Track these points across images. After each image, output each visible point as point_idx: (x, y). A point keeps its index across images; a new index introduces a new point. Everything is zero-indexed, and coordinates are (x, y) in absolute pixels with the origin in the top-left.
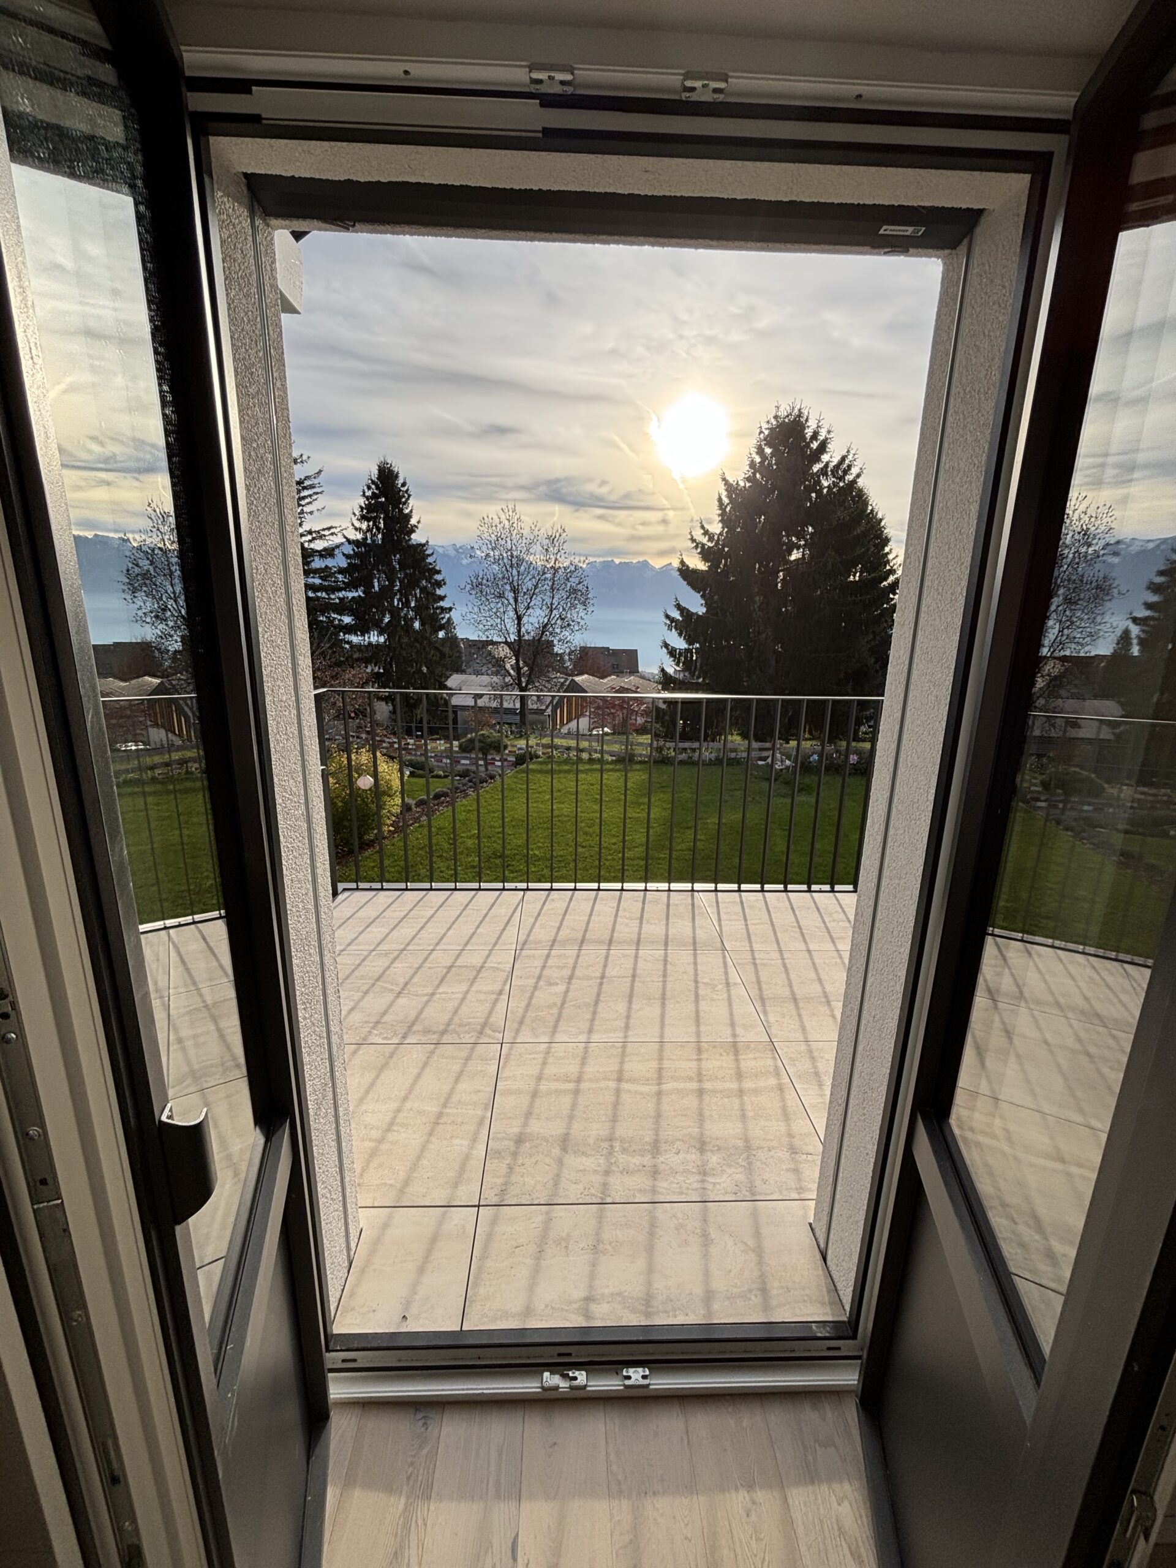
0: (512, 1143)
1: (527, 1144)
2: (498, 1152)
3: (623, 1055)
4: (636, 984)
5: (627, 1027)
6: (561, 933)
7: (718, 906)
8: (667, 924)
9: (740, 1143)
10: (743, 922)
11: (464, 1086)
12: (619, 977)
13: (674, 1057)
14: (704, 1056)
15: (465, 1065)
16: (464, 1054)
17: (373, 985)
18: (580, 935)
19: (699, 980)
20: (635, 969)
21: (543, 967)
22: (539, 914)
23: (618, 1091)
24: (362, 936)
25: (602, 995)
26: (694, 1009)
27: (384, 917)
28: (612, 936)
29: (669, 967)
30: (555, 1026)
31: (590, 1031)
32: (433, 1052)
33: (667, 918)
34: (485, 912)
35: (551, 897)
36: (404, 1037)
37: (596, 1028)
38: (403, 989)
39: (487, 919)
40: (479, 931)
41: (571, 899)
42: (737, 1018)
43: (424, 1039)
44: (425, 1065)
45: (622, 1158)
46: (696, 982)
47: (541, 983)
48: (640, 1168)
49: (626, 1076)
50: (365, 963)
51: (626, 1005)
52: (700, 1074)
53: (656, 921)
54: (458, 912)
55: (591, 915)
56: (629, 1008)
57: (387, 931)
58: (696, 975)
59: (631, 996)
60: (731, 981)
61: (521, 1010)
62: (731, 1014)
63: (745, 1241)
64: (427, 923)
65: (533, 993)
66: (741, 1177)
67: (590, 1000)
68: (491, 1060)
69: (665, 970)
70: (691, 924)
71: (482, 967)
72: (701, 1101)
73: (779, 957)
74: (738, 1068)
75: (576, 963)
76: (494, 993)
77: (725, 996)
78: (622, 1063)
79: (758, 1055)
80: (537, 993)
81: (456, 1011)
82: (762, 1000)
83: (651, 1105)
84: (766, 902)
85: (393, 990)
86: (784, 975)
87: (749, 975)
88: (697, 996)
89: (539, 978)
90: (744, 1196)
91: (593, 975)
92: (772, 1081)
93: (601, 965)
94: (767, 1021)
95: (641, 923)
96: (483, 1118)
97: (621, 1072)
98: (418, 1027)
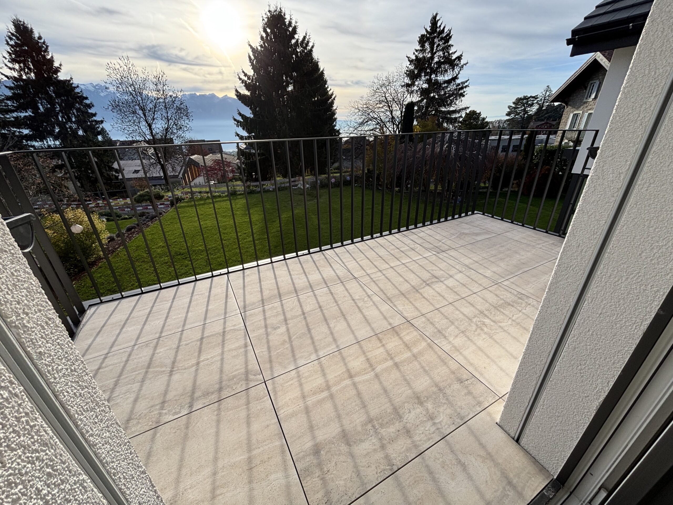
0: (312, 457)
1: (322, 452)
2: (306, 470)
3: (343, 359)
4: (325, 311)
5: (335, 340)
6: (264, 294)
7: (338, 256)
8: (320, 272)
9: (435, 389)
10: (355, 261)
11: (255, 426)
12: (312, 311)
13: (370, 349)
14: (384, 342)
15: (248, 409)
16: (243, 400)
17: (147, 372)
18: (276, 292)
19: (354, 298)
20: (318, 303)
21: (265, 319)
22: (244, 286)
23: (354, 384)
24: (120, 337)
25: (310, 325)
26: (362, 316)
27: (133, 318)
28: (295, 287)
29: (335, 296)
30: (294, 356)
31: (316, 351)
32: (219, 409)
33: (318, 269)
34: (207, 294)
35: (246, 274)
36: (191, 406)
37: (318, 347)
38: (173, 368)
39: (211, 298)
40: (210, 307)
41: (259, 272)
42: (385, 314)
43: (207, 402)
44: (218, 422)
45: (383, 432)
46: (353, 300)
47: (269, 330)
48: (397, 433)
49: (353, 372)
50: (132, 357)
51: (325, 326)
52: (389, 354)
53: (313, 272)
54: (188, 300)
55: (276, 278)
56: (329, 328)
57: (140, 327)
58: (351, 296)
59: (326, 320)
60: (369, 294)
61: (266, 353)
62: (381, 313)
63: (479, 454)
64: (168, 313)
65: (267, 338)
66: (449, 411)
67: (305, 330)
68: (264, 398)
69: (334, 298)
70: (331, 269)
71: (224, 332)
72: (400, 371)
73: (381, 274)
74: (404, 342)
75: (283, 310)
76: (240, 348)
77: (371, 303)
78: (345, 364)
79: (408, 331)
80: (270, 337)
81: (221, 371)
82: (389, 299)
83: (377, 386)
84: (358, 248)
85: (164, 371)
86: (390, 283)
87: (375, 289)
88: (359, 308)
89: (266, 327)
90: (458, 423)
91: (298, 314)
92: (424, 344)
93: (299, 306)
94: (399, 310)
95: (306, 275)
96: (282, 446)
97: (348, 371)
98: (198, 394)
